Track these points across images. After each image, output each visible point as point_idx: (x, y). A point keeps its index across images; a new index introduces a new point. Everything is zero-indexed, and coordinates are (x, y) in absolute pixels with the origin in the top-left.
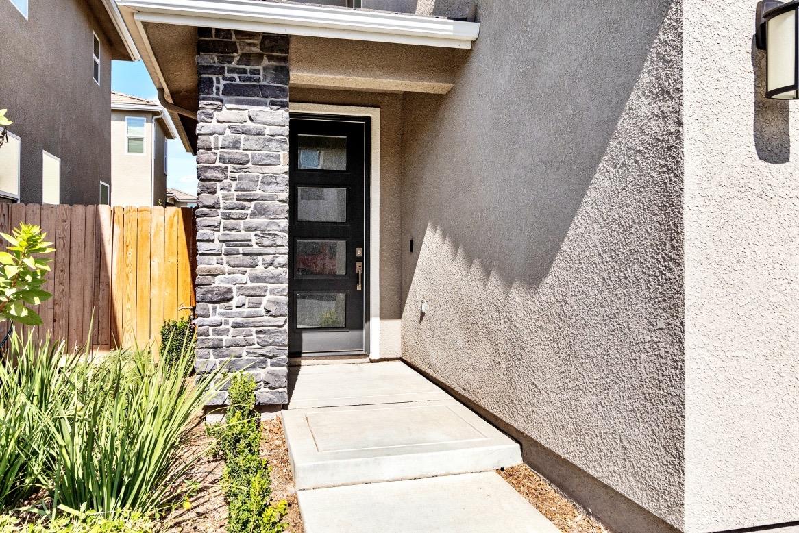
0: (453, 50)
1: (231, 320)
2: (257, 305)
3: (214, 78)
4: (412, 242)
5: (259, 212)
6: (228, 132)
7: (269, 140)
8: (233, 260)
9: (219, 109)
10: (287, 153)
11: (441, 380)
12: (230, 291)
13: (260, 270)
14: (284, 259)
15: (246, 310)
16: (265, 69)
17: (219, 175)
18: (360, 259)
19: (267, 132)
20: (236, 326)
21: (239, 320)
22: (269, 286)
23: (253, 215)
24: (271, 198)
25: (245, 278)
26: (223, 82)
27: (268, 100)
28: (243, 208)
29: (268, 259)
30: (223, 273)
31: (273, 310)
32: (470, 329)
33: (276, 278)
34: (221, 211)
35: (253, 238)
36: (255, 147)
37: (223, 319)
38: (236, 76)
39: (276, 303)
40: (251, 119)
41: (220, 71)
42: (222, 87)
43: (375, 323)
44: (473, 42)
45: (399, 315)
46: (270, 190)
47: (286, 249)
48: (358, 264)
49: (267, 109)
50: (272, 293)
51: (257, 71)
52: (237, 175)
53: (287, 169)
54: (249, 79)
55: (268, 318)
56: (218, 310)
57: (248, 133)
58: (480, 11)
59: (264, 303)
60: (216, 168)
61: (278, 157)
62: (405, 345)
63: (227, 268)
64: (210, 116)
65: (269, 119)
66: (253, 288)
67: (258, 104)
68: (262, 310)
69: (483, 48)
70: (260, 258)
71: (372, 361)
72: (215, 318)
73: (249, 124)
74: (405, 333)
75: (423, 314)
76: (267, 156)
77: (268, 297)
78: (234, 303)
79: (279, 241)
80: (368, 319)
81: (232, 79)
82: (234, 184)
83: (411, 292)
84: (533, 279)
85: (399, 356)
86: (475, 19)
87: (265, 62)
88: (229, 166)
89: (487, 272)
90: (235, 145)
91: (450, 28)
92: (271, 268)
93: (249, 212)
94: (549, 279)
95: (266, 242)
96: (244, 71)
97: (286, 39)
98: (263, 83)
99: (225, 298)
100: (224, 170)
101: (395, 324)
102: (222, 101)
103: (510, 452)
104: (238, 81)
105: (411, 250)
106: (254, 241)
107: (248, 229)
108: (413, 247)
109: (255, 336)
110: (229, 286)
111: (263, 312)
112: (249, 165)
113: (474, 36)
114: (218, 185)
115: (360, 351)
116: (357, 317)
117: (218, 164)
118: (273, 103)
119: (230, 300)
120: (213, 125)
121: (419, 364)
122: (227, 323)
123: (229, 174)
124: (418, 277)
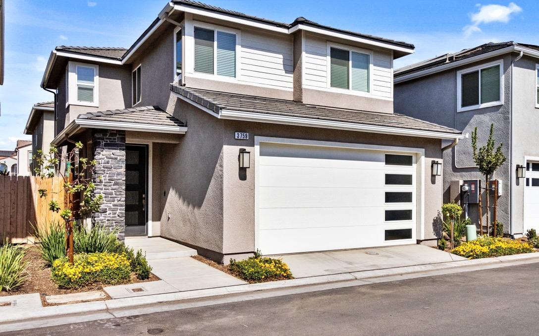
0: (178, 134)
1: (107, 219)
2: (115, 214)
3: (101, 141)
4: (165, 193)
5: (115, 184)
6: (105, 159)
7: (119, 161)
8: (107, 199)
9: (102, 151)
10: (125, 165)
11: (175, 239)
12: (106, 209)
13: (116, 202)
14: (123, 199)
15: (111, 215)
16: (118, 138)
17: (103, 172)
18: (144, 198)
19: (118, 158)
20: (108, 220)
21: (109, 218)
22: (119, 208)
23: (114, 185)
24: (120, 179)
25: (111, 205)
26: (104, 142)
27: (119, 148)
28: (110, 183)
29: (119, 199)
30: (104, 204)
31: (120, 215)
32: (184, 221)
33: (121, 205)
34: (103, 184)
35: (114, 193)
36: (114, 163)
37: (104, 218)
38: (108, 140)
39: (121, 213)
40: (113, 154)
41: (103, 139)
42: (103, 144)
43: (150, 223)
44: (186, 132)
45: (159, 220)
46: (119, 177)
47: (124, 196)
48: (143, 200)
49: (118, 151)
50: (120, 210)
51: (115, 139)
52: (108, 172)
53: (125, 170)
54: (112, 141)
55: (118, 218)
56: (102, 215)
57: (112, 158)
58: (188, 124)
59: (117, 213)
60: (102, 170)
61: (122, 166)
62: (162, 231)
63: (105, 202)
64: (100, 153)
65: (119, 154)
66: (114, 208)
67: (115, 149)
68: (116, 215)
69: (189, 135)
70: (116, 199)
71: (149, 237)
72: (101, 218)
73: (112, 156)
74: (162, 226)
75: (169, 218)
76: (118, 166)
77: (119, 211)
78: (107, 213)
79: (122, 193)
80: (147, 221)
81: (107, 141)
82: (107, 175)
83: (164, 210)
84: (199, 205)
85: (159, 235)
86: (186, 126)
87: (118, 136)
88: (106, 169)
89: (189, 204)
90: (108, 163)
91: (179, 129)
92: (119, 202)
93: (112, 184)
94: (202, 207)
95: (118, 194)
96: (111, 139)
97: (124, 131)
98: (117, 143)
99: (105, 211)
100: (104, 171)
101: (158, 223)
102: (103, 148)
103: (194, 252)
104: (109, 142)
105: (165, 195)
106: (114, 194)
107: (112, 189)
108: (165, 194)
109: (114, 224)
110: (106, 207)
111: (117, 216)
112: (112, 169)
113: (186, 130)
114: (102, 175)
115: (144, 233)
116: (143, 221)
117: (102, 169)
118: (120, 149)
119: (106, 212)
120: (101, 156)
121: (168, 236)
122: (105, 219)
123: (106, 172)
124: (167, 205)
